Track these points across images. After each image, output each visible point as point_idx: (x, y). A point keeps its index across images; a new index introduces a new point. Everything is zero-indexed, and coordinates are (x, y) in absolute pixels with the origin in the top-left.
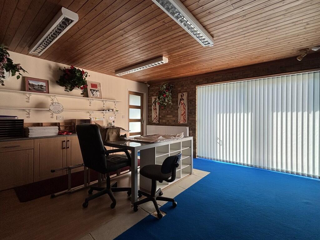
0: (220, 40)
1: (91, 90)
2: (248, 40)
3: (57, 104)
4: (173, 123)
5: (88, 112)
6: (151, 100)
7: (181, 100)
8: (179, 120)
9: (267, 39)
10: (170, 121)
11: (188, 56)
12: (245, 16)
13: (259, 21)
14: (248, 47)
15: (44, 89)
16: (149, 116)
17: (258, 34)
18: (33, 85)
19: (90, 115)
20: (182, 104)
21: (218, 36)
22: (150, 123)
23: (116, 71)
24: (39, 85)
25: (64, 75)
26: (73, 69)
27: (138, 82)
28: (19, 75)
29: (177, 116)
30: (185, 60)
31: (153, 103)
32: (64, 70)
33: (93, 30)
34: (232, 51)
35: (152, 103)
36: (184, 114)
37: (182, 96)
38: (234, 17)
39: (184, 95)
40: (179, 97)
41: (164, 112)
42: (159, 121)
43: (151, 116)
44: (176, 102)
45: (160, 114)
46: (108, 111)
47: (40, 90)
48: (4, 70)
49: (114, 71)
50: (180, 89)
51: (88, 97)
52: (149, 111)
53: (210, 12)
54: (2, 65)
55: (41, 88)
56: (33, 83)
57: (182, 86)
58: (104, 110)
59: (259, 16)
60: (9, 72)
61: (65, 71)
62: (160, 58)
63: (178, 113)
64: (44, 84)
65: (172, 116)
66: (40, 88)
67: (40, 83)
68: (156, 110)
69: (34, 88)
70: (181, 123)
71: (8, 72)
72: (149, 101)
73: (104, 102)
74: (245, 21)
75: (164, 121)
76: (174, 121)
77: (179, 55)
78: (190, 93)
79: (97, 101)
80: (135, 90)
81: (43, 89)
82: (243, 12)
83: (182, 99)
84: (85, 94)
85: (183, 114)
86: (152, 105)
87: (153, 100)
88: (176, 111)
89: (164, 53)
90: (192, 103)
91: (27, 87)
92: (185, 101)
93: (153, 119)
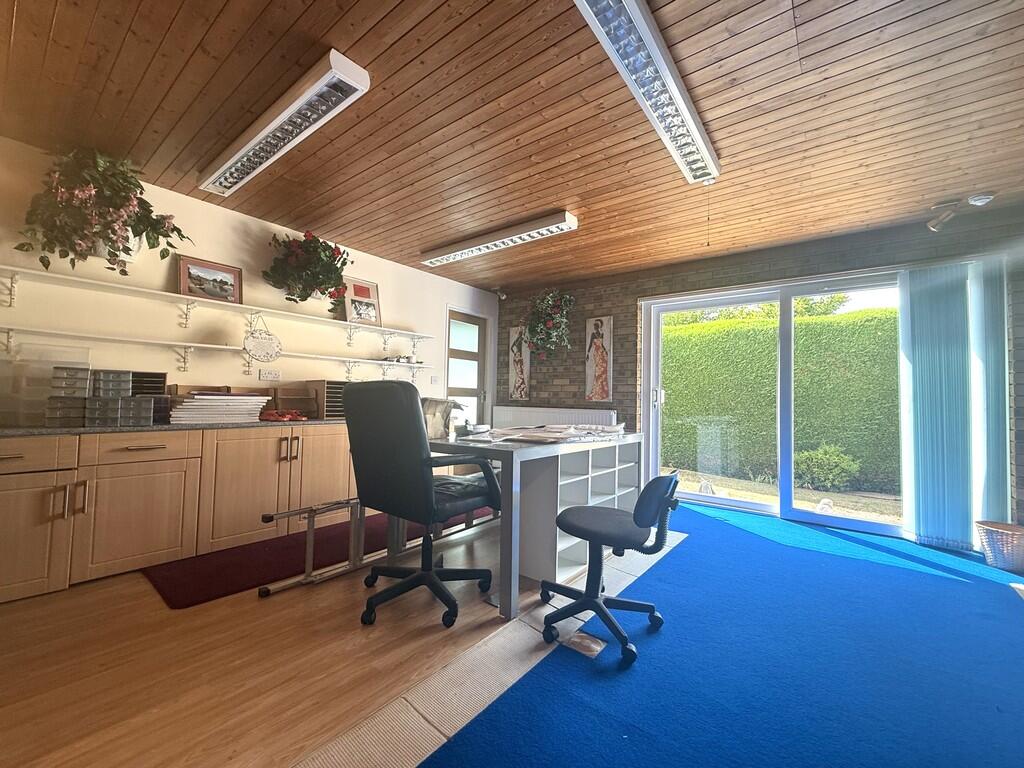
0: (736, 166)
1: (353, 302)
2: (810, 169)
3: (264, 335)
4: (570, 402)
5: (344, 362)
6: (509, 338)
7: (594, 337)
8: (587, 394)
9: (861, 166)
10: (562, 395)
11: (634, 211)
12: (824, 95)
13: (858, 112)
14: (803, 190)
15: (229, 292)
16: (502, 382)
17: (840, 153)
18: (199, 280)
19: (348, 371)
20: (597, 349)
21: (734, 155)
22: (503, 400)
23: (422, 253)
24: (215, 280)
25: (287, 256)
26: (311, 242)
27: (475, 286)
28: (166, 246)
29: (584, 382)
30: (620, 223)
31: (514, 344)
32: (284, 242)
33: (395, 125)
34: (755, 202)
35: (511, 345)
36: (604, 376)
37: (596, 326)
38: (795, 98)
39: (605, 323)
40: (590, 329)
41: (544, 370)
42: (529, 395)
43: (507, 382)
44: (581, 342)
45: (533, 375)
46: (398, 361)
47: (218, 292)
48: (127, 230)
49: (418, 253)
50: (590, 307)
51: (346, 320)
52: (503, 365)
53: (735, 79)
54: (125, 217)
55: (221, 288)
56: (202, 275)
57: (599, 299)
58: (386, 359)
59: (862, 99)
60: (140, 239)
61: (290, 245)
62: (558, 213)
63: (585, 371)
64: (229, 278)
65: (567, 382)
66: (218, 290)
67: (220, 276)
68: (522, 364)
69: (202, 289)
70: (594, 400)
71: (137, 238)
72: (503, 340)
73: (387, 337)
74: (819, 110)
75: (544, 395)
76: (575, 395)
77: (609, 210)
78: (622, 317)
79: (367, 334)
80: (465, 309)
81: (226, 291)
82: (823, 82)
83: (597, 335)
84: (339, 312)
85: (600, 376)
86: (511, 352)
87: (514, 337)
88: (580, 368)
89: (569, 203)
90: (627, 345)
91: (185, 282)
92: (607, 341)
93: (511, 390)
